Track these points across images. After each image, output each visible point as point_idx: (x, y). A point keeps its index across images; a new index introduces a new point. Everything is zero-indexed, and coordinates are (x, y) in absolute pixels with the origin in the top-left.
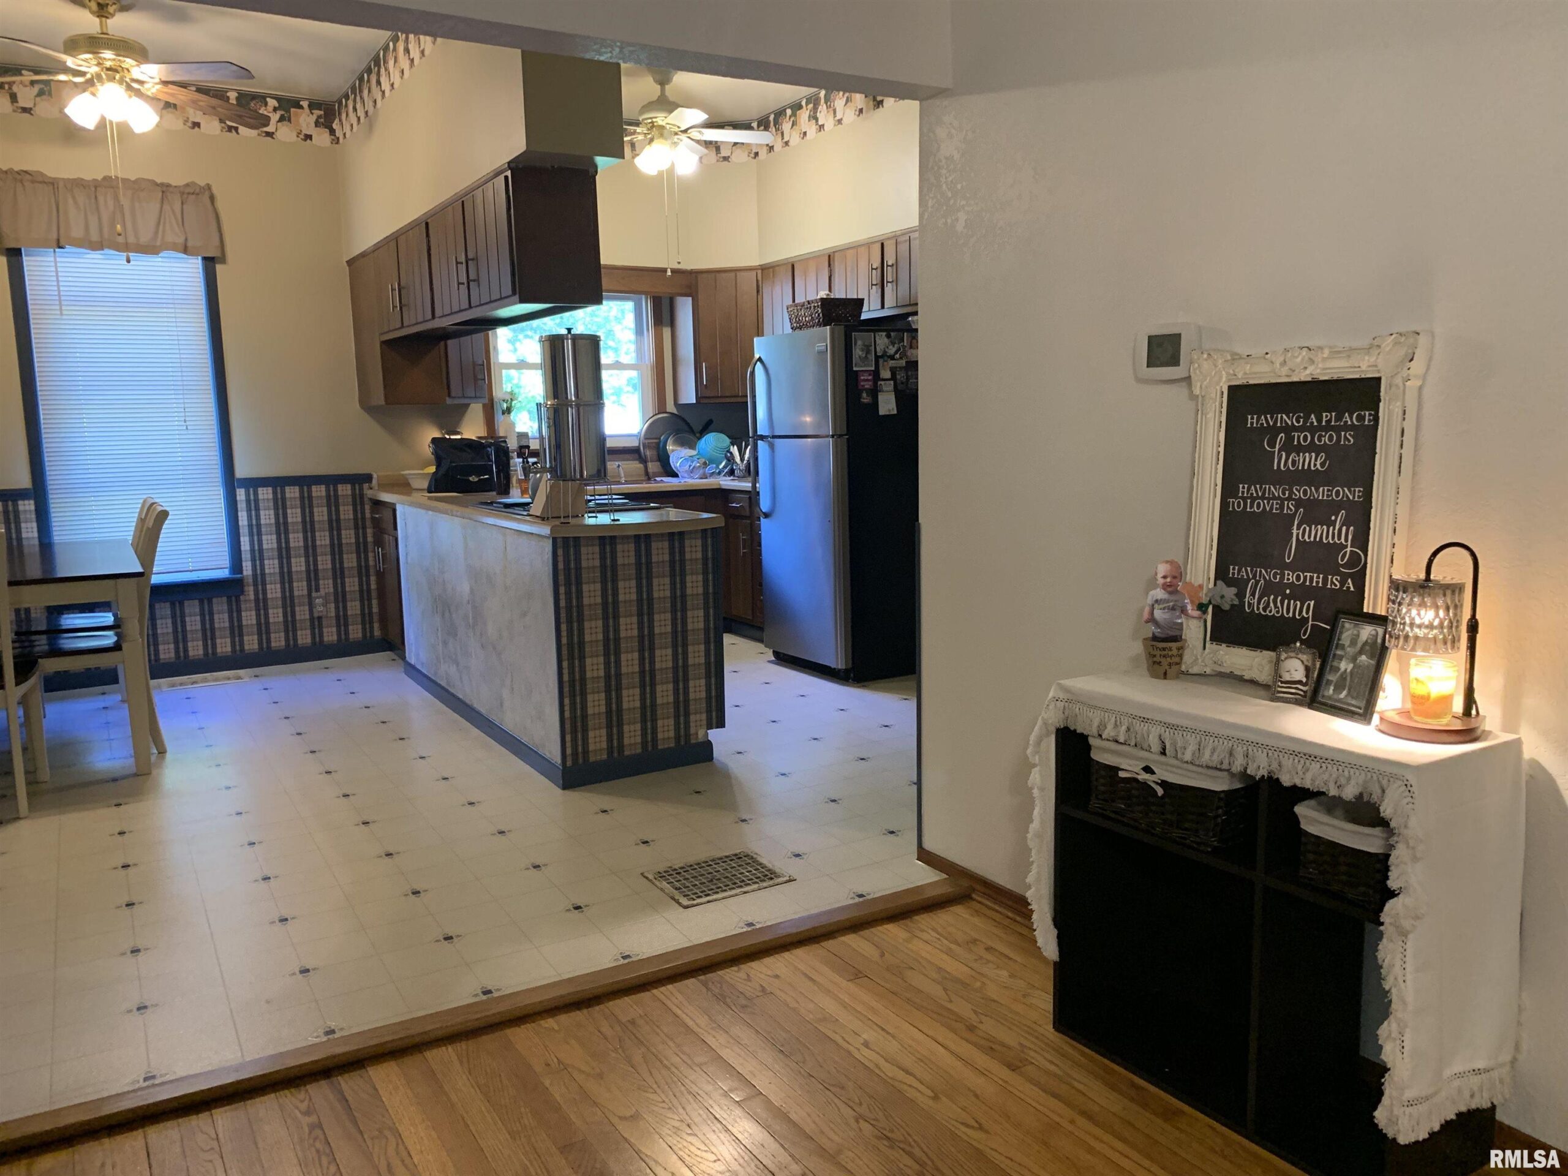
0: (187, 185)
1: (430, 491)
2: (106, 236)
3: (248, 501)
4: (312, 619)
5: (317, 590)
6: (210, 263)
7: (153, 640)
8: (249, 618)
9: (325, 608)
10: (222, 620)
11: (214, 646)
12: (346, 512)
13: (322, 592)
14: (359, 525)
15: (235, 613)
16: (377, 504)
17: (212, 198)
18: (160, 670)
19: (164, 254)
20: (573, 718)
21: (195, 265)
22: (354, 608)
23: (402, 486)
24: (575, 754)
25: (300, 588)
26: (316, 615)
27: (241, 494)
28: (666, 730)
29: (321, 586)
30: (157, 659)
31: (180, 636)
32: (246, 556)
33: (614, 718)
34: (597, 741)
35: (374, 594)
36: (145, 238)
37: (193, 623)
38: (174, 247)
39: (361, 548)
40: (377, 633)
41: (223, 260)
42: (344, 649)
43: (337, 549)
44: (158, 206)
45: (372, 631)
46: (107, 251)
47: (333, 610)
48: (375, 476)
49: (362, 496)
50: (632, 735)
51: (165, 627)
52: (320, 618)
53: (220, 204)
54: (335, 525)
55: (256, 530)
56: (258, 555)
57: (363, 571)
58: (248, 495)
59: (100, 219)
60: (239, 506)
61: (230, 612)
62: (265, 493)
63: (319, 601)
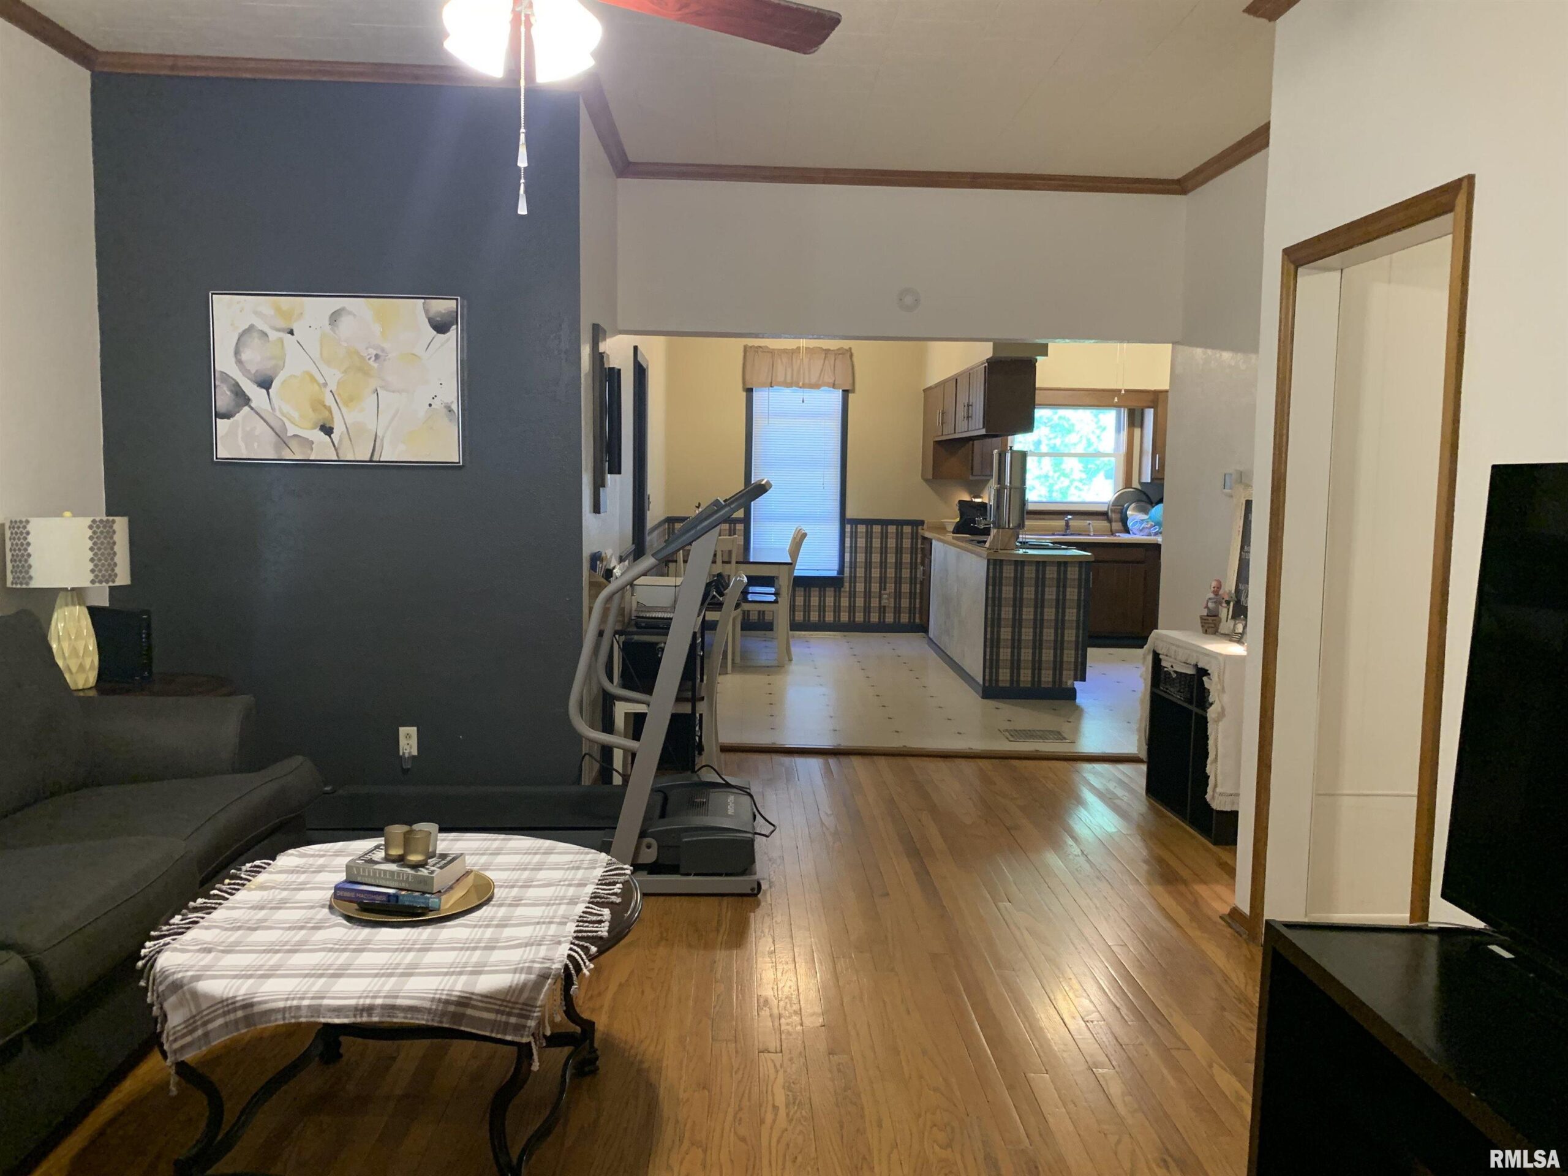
0: (838, 349)
1: (953, 533)
2: (794, 379)
3: (852, 532)
4: (880, 607)
5: (885, 589)
6: (846, 393)
7: (793, 608)
8: (845, 602)
9: (888, 601)
10: (830, 601)
11: (824, 616)
12: (907, 543)
13: (888, 591)
14: (913, 550)
15: (837, 597)
16: (924, 538)
17: (851, 356)
18: (795, 626)
19: (823, 388)
20: (991, 660)
21: (838, 395)
22: (905, 603)
23: (941, 528)
24: (991, 680)
25: (875, 587)
26: (882, 605)
27: (848, 528)
28: (1047, 677)
29: (887, 587)
30: (794, 619)
31: (807, 608)
32: (847, 564)
33: (1015, 665)
34: (1004, 675)
35: (918, 596)
36: (814, 380)
37: (815, 601)
38: (828, 385)
39: (913, 566)
40: (917, 621)
41: (853, 391)
42: (897, 628)
43: (899, 565)
44: (822, 361)
45: (914, 619)
46: (794, 388)
47: (893, 603)
48: (926, 522)
49: (917, 533)
50: (1026, 676)
51: (800, 601)
52: (885, 607)
53: (855, 359)
54: (899, 550)
55: (854, 549)
56: (854, 565)
57: (913, 580)
58: (852, 528)
59: (792, 370)
60: (846, 535)
61: (835, 597)
62: (862, 528)
63: (885, 596)
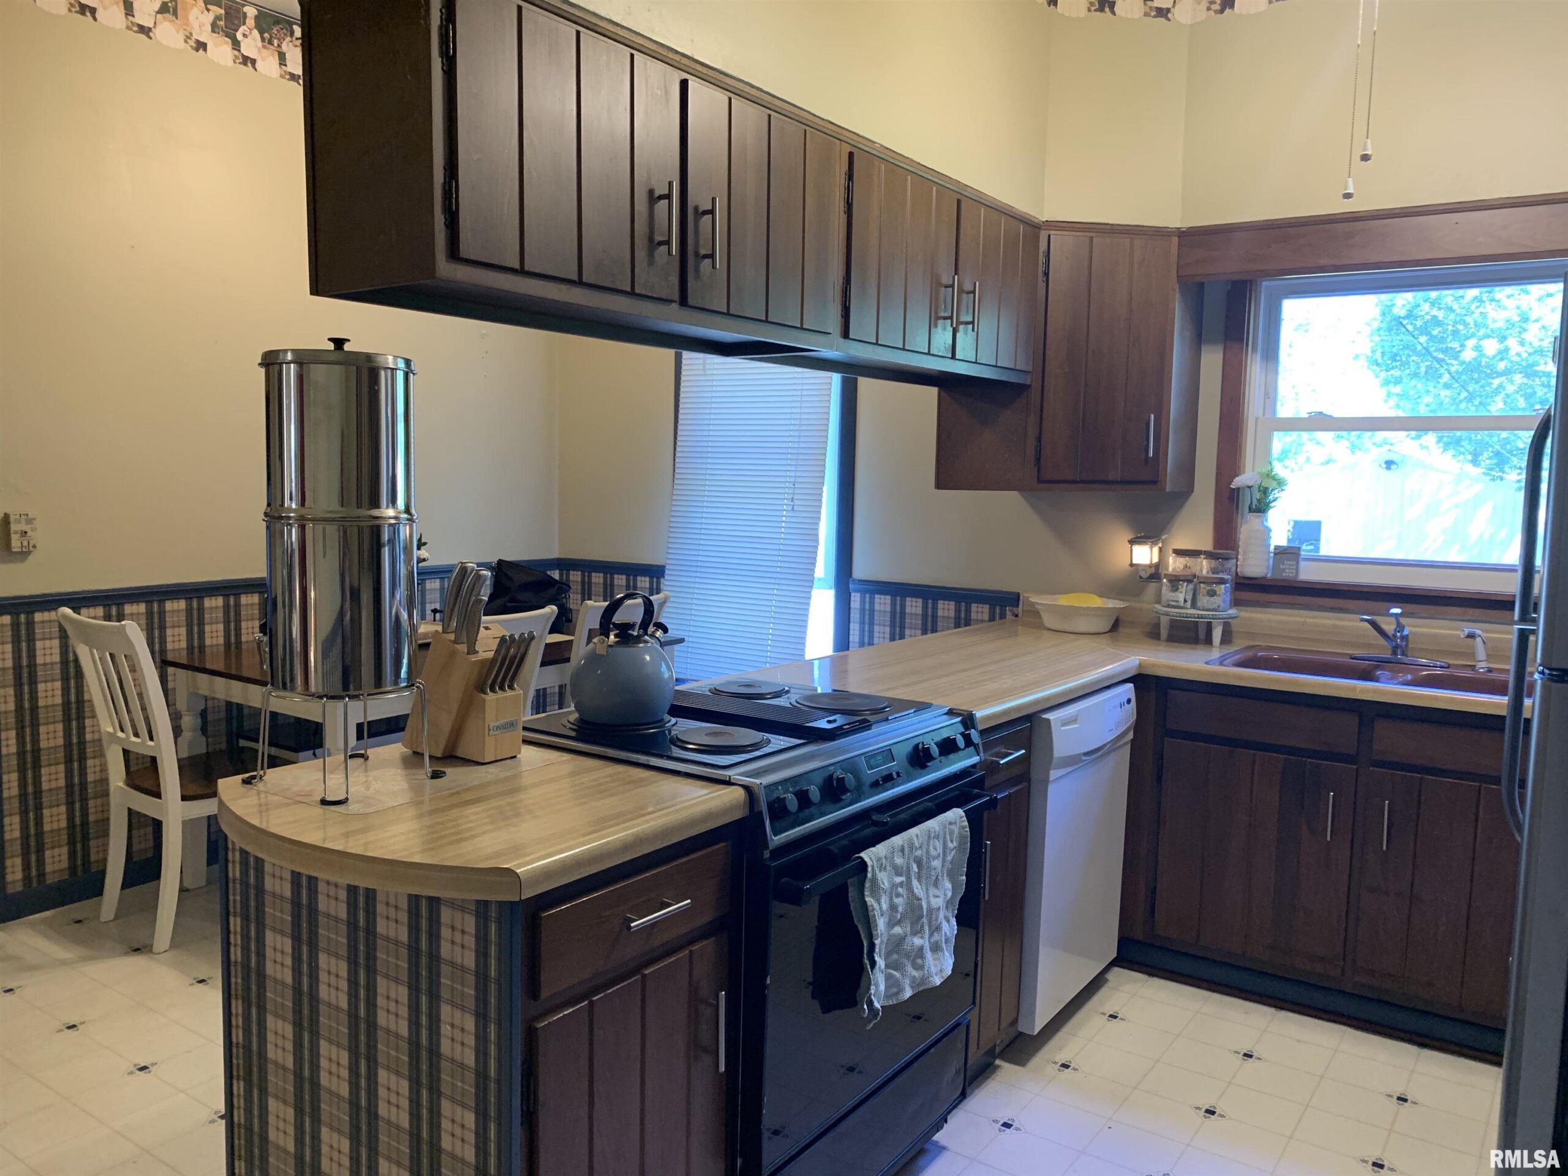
3: (863, 611)
27: (856, 600)
58: (863, 602)
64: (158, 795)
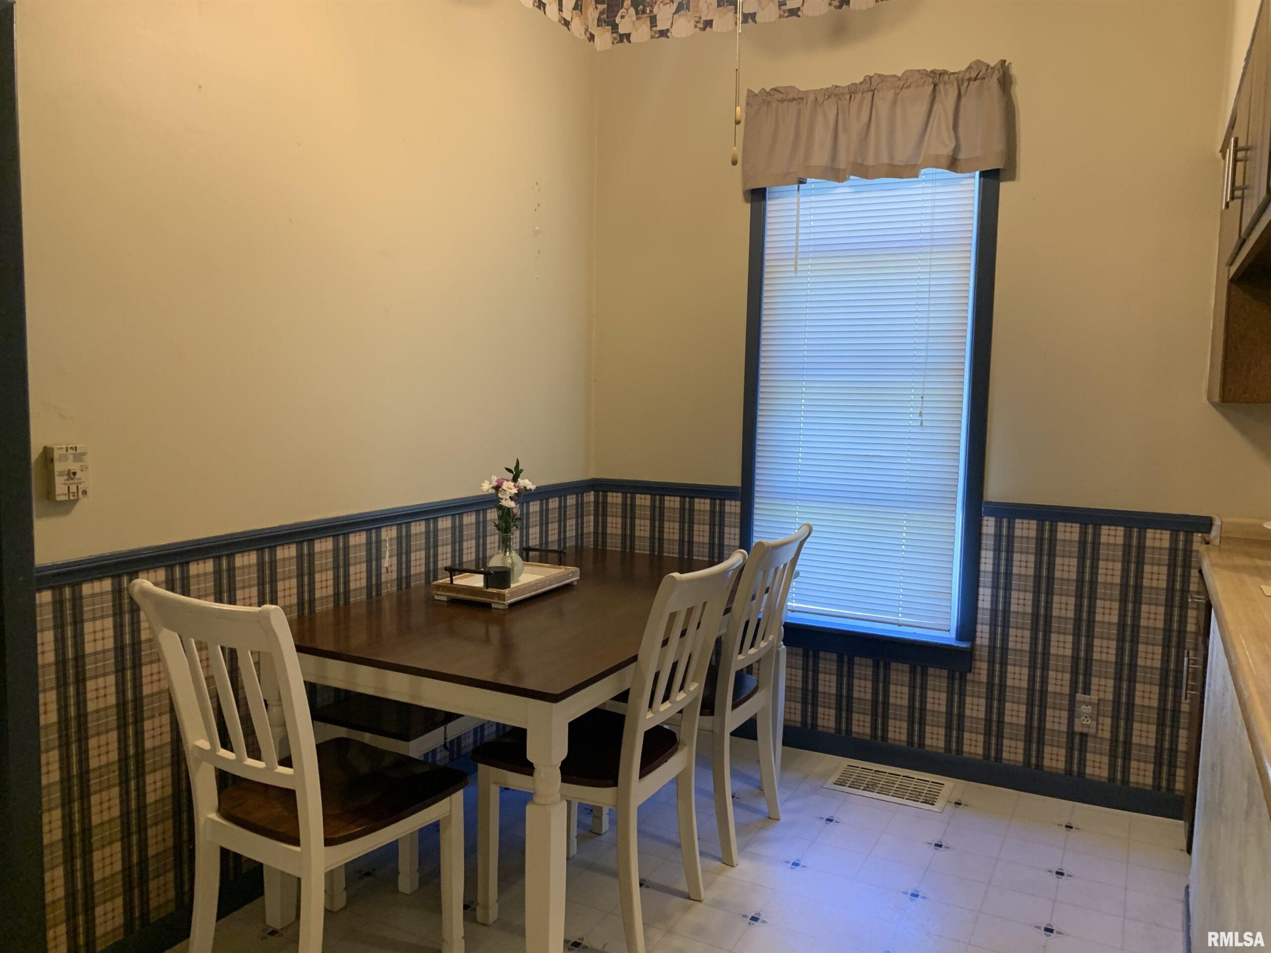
0: (970, 68)
3: (998, 536)
4: (1071, 733)
5: (1087, 691)
6: (990, 179)
8: (976, 708)
9: (1095, 723)
10: (937, 700)
11: (922, 734)
13: (1094, 697)
15: (956, 695)
17: (1006, 81)
19: (924, 174)
21: (965, 186)
22: (1145, 734)
25: (1059, 681)
26: (1078, 729)
27: (989, 525)
29: (1094, 687)
32: (984, 616)
36: (902, 155)
37: (899, 694)
38: (937, 163)
39: (1172, 639)
41: (1013, 174)
43: (1129, 633)
44: (925, 107)
47: (1108, 728)
48: (1214, 523)
49: (1187, 550)
52: (1084, 736)
53: (1019, 92)
54: (1131, 594)
55: (1004, 581)
56: (1001, 618)
58: (999, 527)
60: (985, 541)
61: (950, 693)
62: (1026, 529)
63: (1086, 709)
64: (296, 842)
